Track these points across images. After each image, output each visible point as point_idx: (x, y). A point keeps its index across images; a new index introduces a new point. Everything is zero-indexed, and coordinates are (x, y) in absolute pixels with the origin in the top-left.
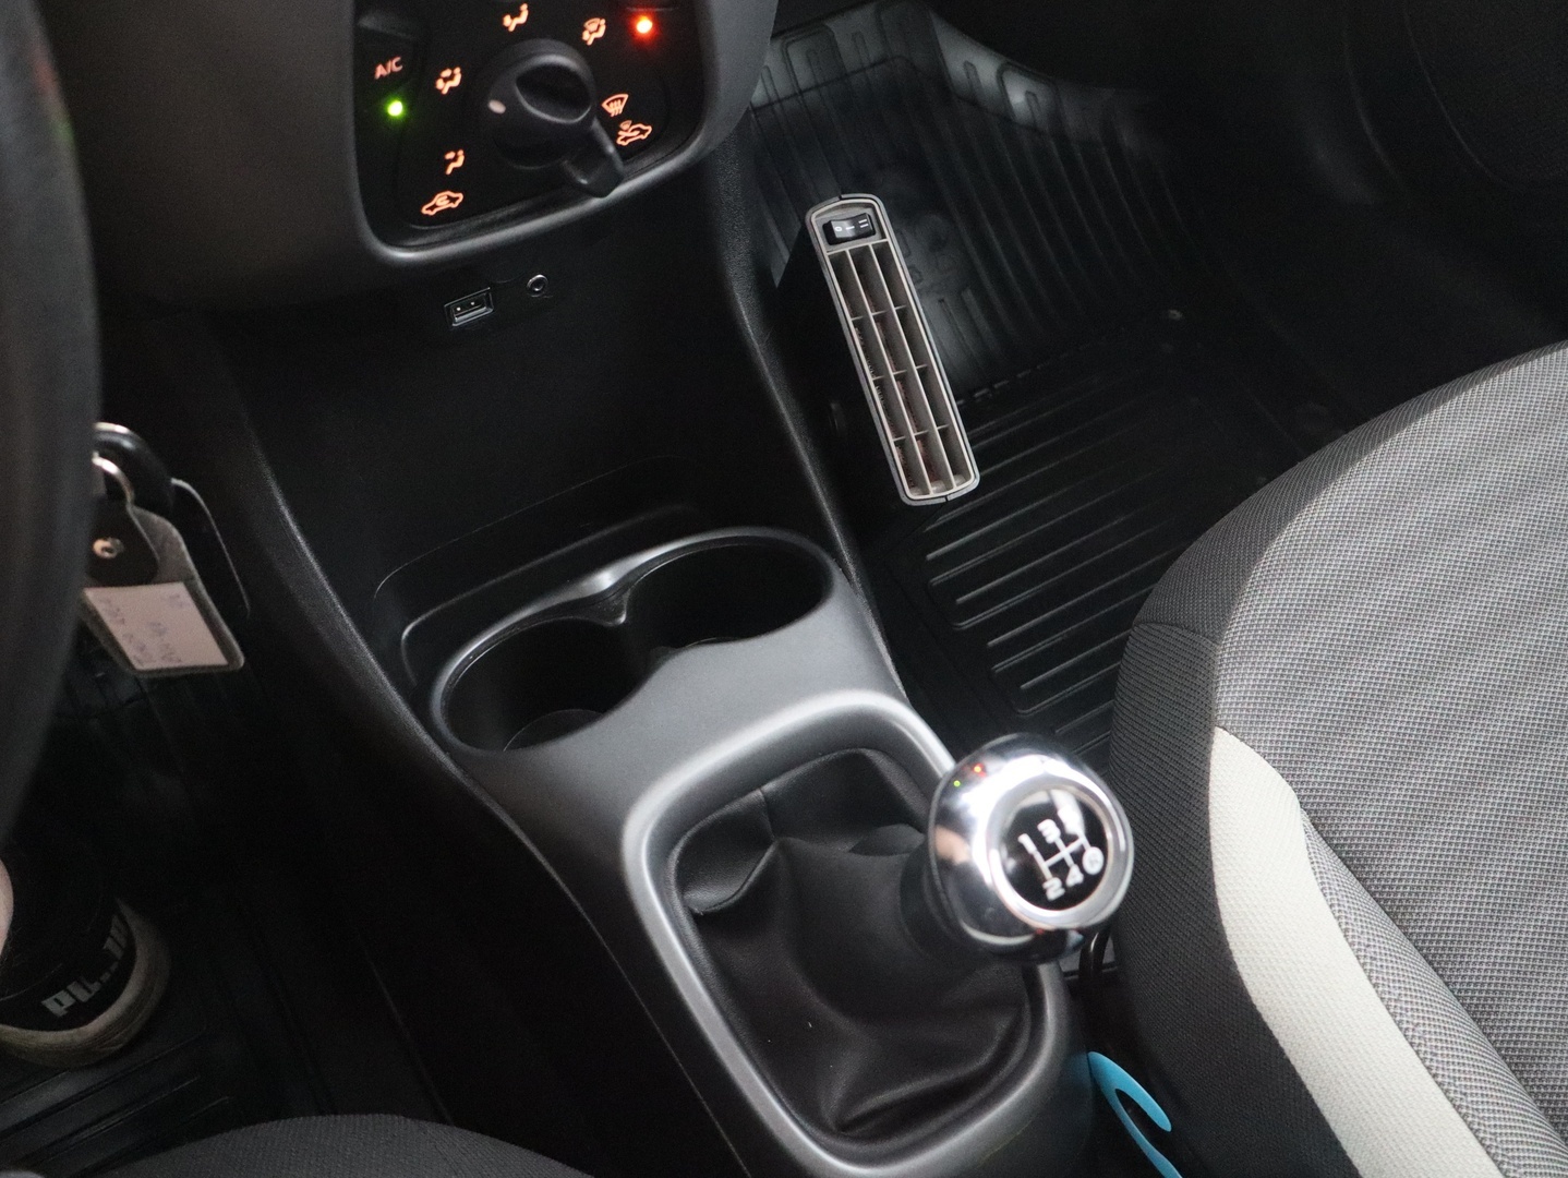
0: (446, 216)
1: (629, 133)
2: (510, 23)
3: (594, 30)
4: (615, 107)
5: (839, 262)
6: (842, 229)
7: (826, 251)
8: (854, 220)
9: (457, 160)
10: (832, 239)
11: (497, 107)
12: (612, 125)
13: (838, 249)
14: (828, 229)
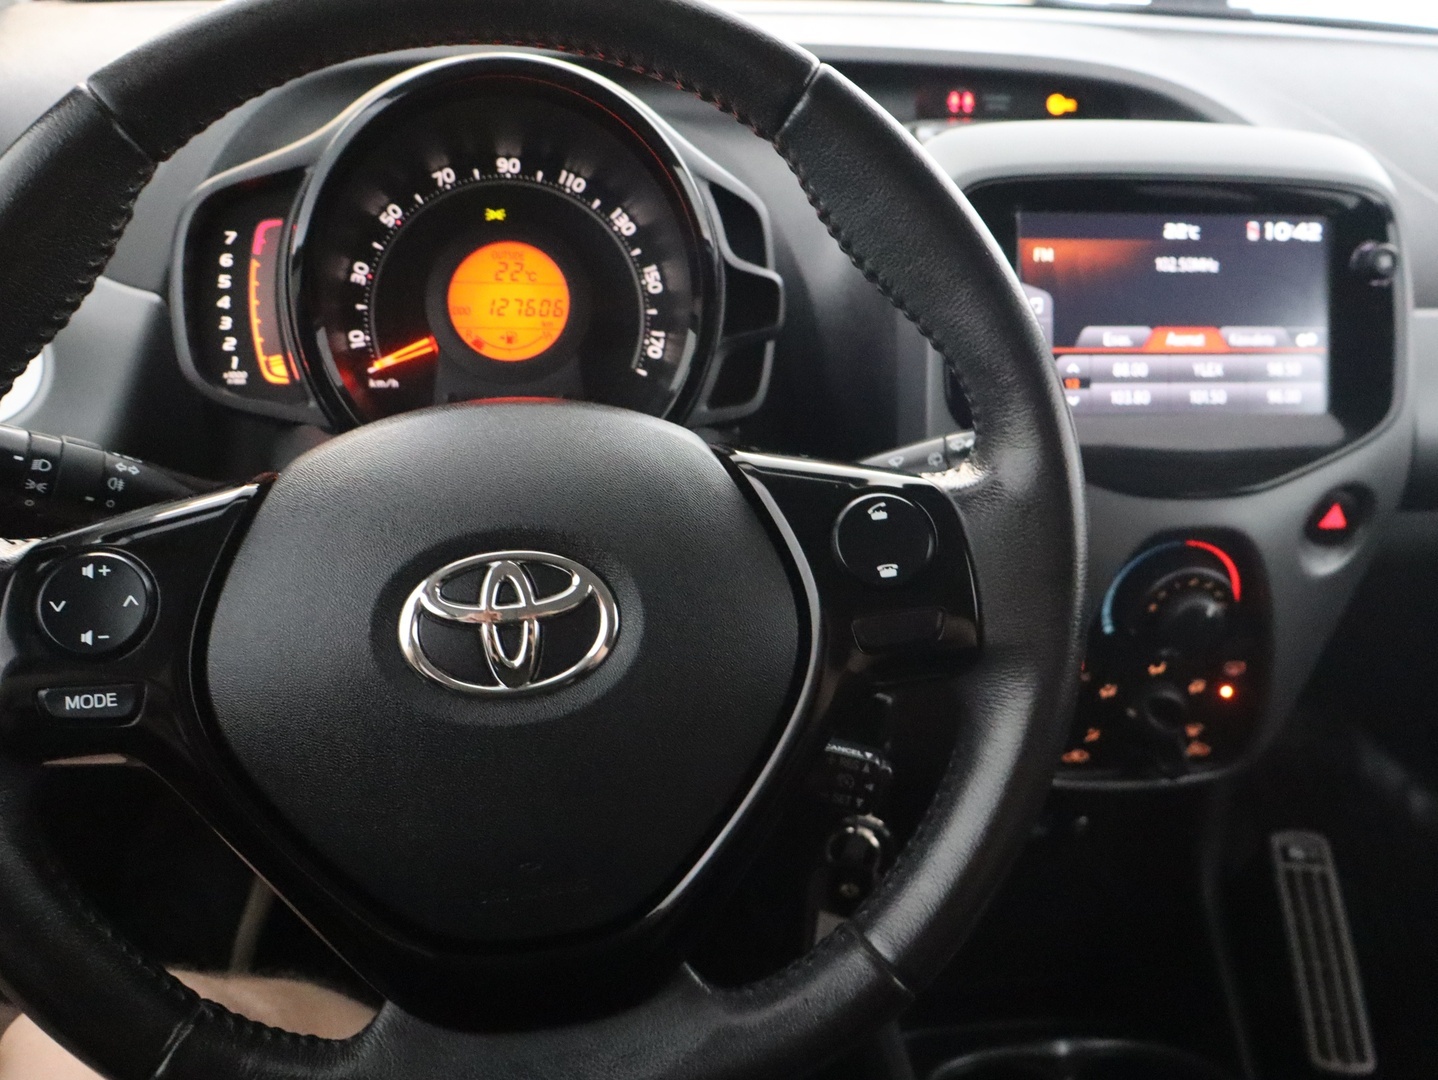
0: (1075, 766)
1: (1195, 749)
2: (1154, 670)
3: (1197, 687)
4: (1193, 731)
5: (1290, 875)
6: (1296, 853)
7: (1281, 866)
8: (1306, 850)
9: (1093, 735)
10: (1287, 857)
11: (1131, 713)
12: (1189, 741)
13: (1289, 866)
14: (1285, 851)
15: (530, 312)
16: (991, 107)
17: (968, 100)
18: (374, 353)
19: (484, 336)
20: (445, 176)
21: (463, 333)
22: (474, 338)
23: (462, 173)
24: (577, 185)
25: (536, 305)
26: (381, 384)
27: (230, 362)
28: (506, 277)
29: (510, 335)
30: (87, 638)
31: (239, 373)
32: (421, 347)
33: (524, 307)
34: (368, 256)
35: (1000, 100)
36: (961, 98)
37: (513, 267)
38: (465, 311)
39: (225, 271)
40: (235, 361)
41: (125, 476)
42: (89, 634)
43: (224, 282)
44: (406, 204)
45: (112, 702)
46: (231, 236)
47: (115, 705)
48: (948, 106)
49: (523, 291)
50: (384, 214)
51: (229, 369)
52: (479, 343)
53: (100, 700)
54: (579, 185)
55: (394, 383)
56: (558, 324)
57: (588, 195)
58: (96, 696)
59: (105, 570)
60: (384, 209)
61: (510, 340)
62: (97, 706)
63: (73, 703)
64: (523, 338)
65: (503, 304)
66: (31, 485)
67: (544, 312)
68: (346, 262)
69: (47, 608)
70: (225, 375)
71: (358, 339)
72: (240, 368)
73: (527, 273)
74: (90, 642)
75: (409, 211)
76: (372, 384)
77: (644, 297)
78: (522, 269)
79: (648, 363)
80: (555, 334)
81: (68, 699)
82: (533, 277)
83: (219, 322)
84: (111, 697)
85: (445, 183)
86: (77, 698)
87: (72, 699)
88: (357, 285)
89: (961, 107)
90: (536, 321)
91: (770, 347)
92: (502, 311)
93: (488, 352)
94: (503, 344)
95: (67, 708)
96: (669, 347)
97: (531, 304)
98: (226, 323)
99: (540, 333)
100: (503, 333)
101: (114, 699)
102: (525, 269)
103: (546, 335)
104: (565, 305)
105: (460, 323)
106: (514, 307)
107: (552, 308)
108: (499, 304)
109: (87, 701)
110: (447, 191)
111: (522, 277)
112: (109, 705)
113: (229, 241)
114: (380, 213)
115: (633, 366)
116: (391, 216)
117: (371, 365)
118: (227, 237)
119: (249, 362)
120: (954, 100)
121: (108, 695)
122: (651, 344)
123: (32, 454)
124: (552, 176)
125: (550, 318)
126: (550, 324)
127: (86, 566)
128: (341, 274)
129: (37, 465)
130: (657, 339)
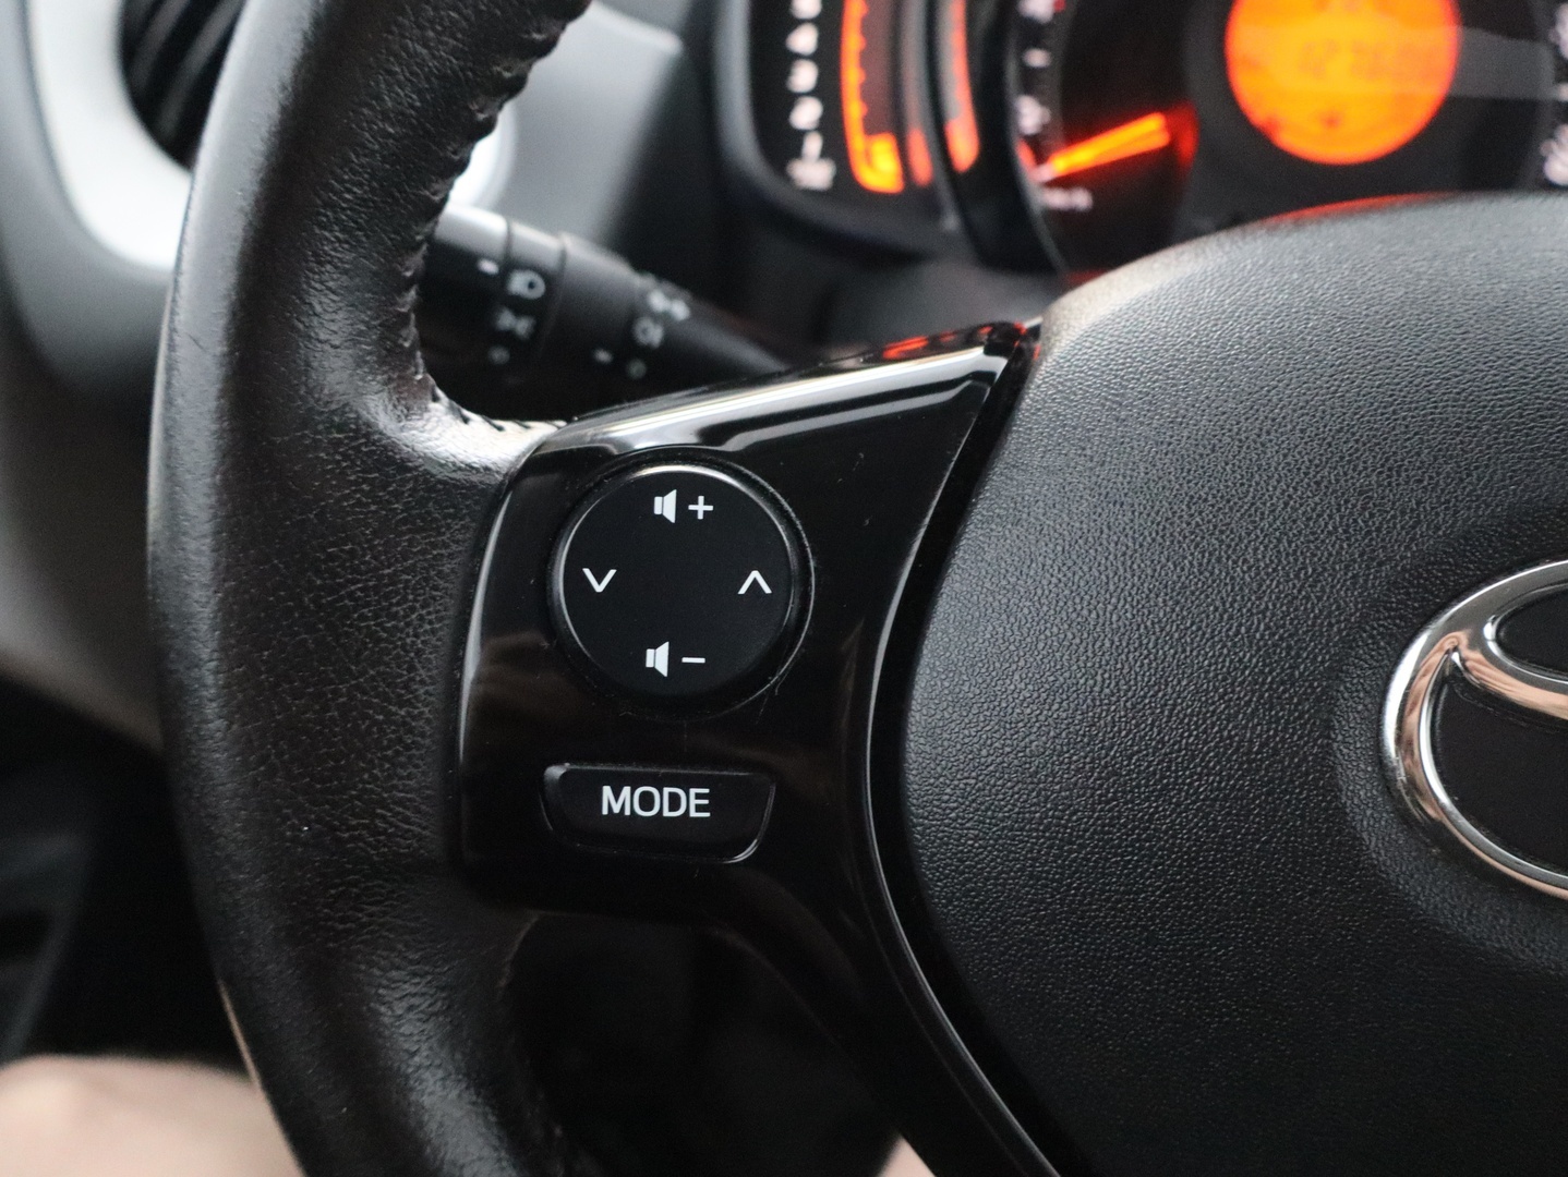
27: (805, 145)
30: (658, 659)
31: (819, 166)
40: (813, 144)
41: (664, 318)
42: (663, 650)
45: (699, 808)
47: (707, 815)
51: (802, 157)
53: (674, 802)
55: (1085, 199)
58: (667, 790)
59: (701, 508)
62: (666, 813)
63: (617, 801)
66: (507, 320)
69: (575, 582)
72: (821, 158)
74: (663, 669)
81: (607, 791)
83: (792, 74)
84: (698, 796)
86: (626, 790)
87: (617, 795)
95: (605, 811)
101: (706, 802)
109: (647, 802)
112: (693, 814)
119: (836, 147)
121: (693, 791)
123: (511, 263)
127: (663, 494)
129: (518, 283)
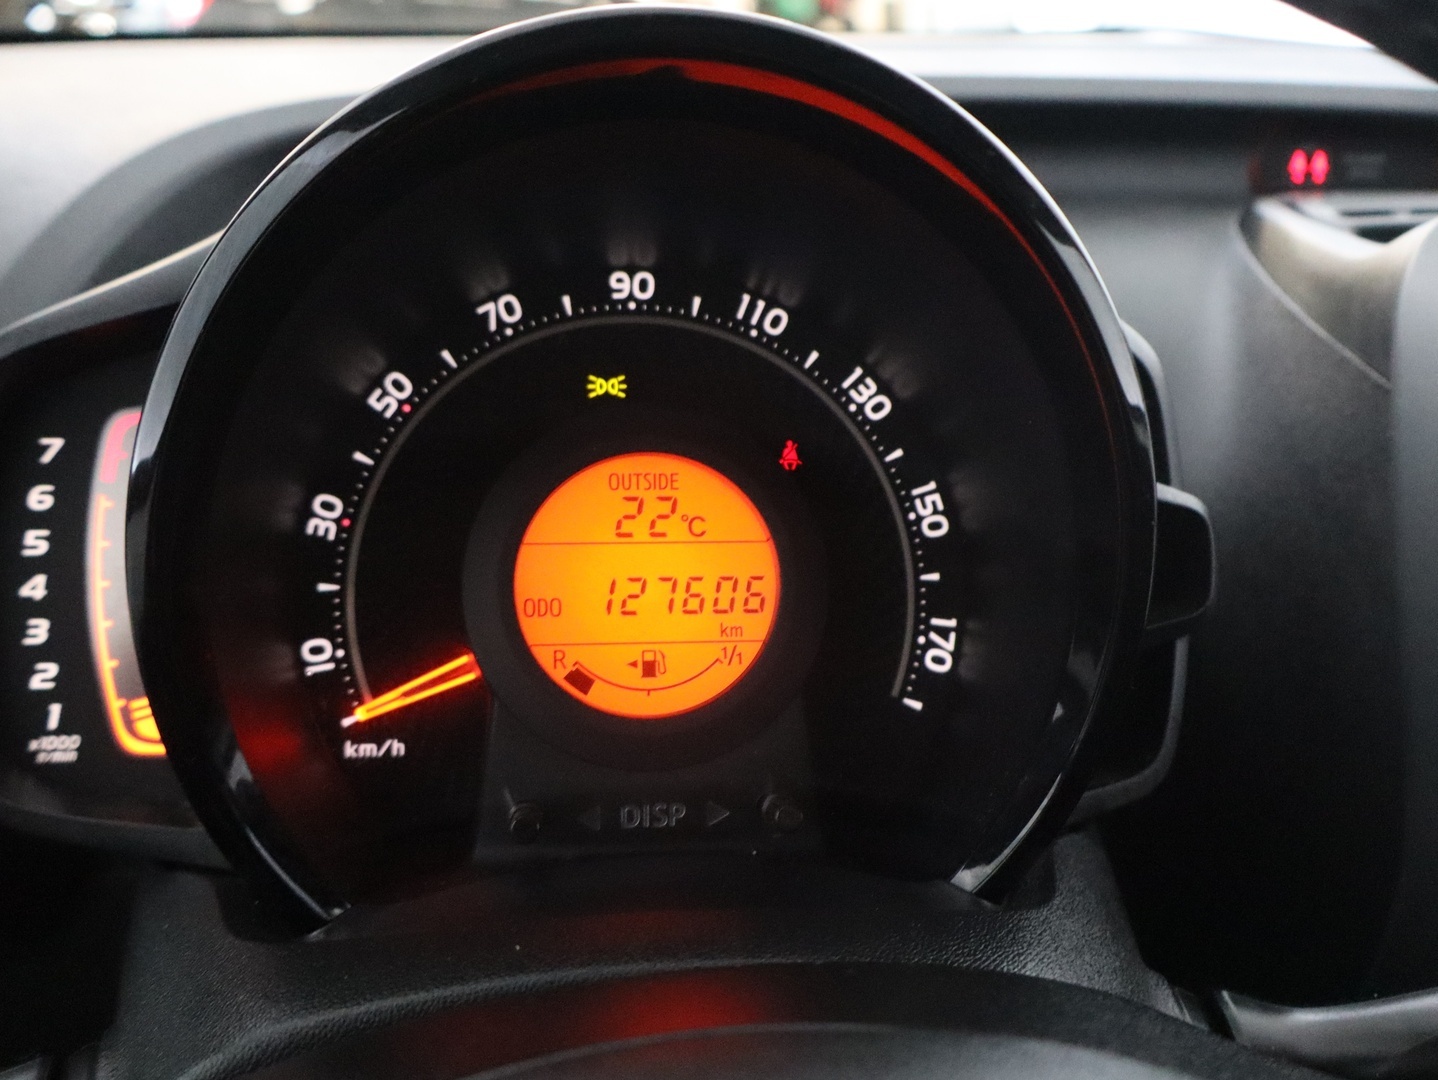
15: (694, 604)
16: (1356, 173)
17: (1321, 163)
18: (354, 683)
19: (592, 663)
20: (502, 311)
21: (544, 657)
22: (570, 668)
23: (538, 305)
24: (775, 321)
25: (706, 589)
26: (368, 749)
27: (45, 716)
28: (639, 528)
29: (649, 657)
31: (64, 738)
32: (457, 672)
33: (680, 595)
34: (343, 481)
35: (1370, 162)
36: (1309, 160)
37: (654, 507)
38: (549, 608)
39: (38, 520)
40: (55, 711)
43: (35, 542)
44: (422, 371)
46: (55, 445)
48: (1289, 175)
49: (678, 558)
50: (378, 392)
51: (41, 731)
52: (580, 679)
54: (776, 322)
55: (398, 748)
56: (756, 628)
57: (795, 341)
60: (378, 382)
61: (649, 669)
64: (677, 664)
65: (636, 588)
67: (724, 604)
68: (292, 494)
70: (34, 745)
71: (319, 656)
72: (63, 729)
73: (684, 518)
75: (429, 385)
76: (349, 750)
77: (914, 547)
78: (673, 510)
79: (926, 683)
80: (750, 652)
82: (698, 527)
83: (22, 631)
85: (501, 324)
88: (319, 541)
89: (1308, 175)
90: (706, 624)
91: (1181, 648)
92: (631, 605)
93: (599, 697)
94: (635, 677)
96: (967, 649)
97: (696, 587)
98: (39, 631)
99: (715, 651)
100: (635, 654)
102: (681, 510)
103: (734, 655)
104: (769, 587)
105: (538, 633)
106: (657, 593)
107: (741, 594)
108: (625, 589)
110: (505, 339)
111: (674, 528)
113: (47, 458)
114: (368, 392)
115: (895, 692)
116: (391, 397)
117: (350, 712)
118: (46, 448)
119: (86, 713)
120: (1298, 163)
122: (931, 644)
124: (721, 305)
125: (737, 617)
126: (737, 629)
128: (286, 519)
130: (944, 633)
